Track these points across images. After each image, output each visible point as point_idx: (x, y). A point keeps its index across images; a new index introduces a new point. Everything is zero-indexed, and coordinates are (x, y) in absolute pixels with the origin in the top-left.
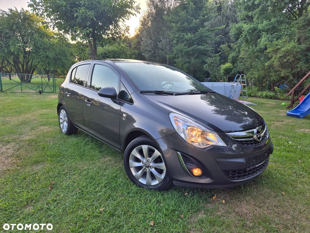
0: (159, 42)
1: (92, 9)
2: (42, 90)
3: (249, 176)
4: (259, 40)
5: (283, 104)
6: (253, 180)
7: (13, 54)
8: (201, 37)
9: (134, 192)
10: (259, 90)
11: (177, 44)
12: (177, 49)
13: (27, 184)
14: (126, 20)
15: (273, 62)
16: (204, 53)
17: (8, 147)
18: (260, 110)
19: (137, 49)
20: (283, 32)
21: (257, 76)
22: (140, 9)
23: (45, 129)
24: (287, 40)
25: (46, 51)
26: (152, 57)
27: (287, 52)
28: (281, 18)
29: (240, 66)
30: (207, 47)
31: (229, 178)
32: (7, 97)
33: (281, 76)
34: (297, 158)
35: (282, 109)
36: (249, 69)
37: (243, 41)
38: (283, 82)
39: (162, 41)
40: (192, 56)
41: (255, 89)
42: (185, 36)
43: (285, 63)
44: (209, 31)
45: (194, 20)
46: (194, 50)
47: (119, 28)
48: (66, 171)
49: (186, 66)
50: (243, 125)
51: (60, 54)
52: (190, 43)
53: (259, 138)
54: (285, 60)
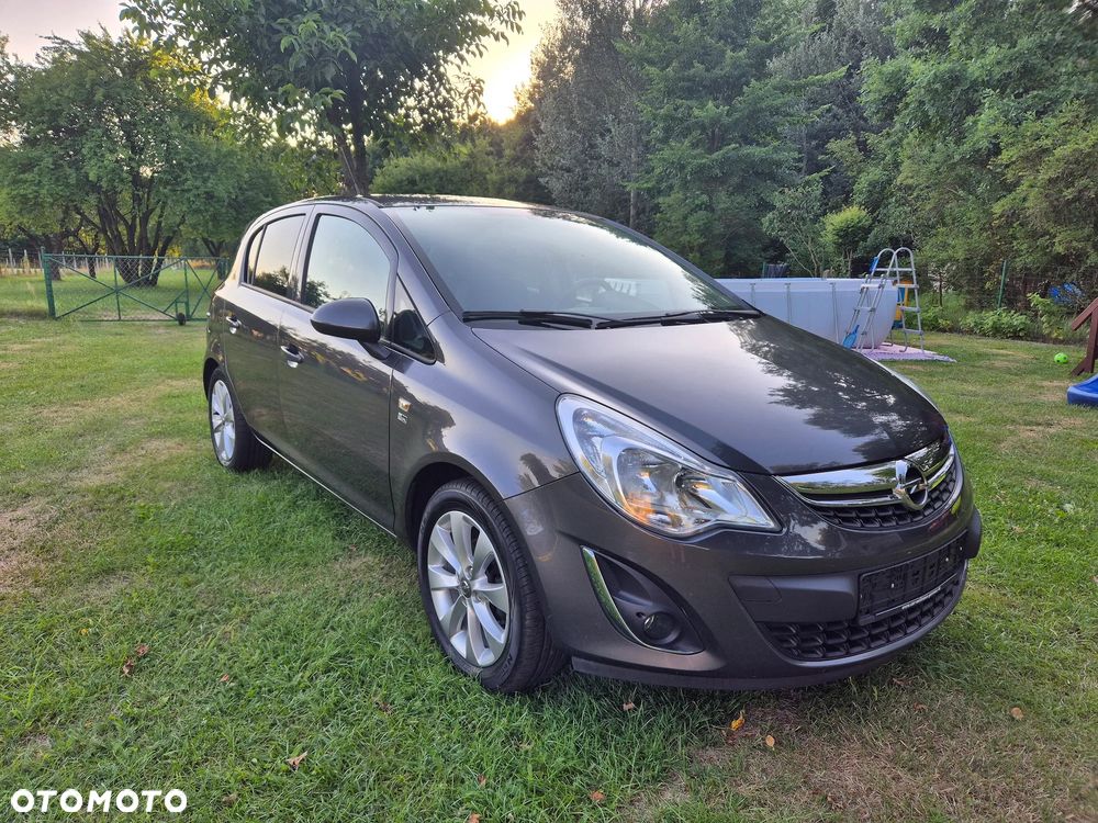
0: (602, 135)
1: (346, 21)
2: (188, 311)
3: (891, 639)
4: (970, 119)
5: (1059, 357)
6: (901, 657)
7: (95, 187)
8: (754, 114)
9: (431, 693)
10: (969, 307)
11: (665, 141)
12: (664, 160)
13: (51, 653)
14: (468, 57)
15: (1025, 199)
16: (766, 173)
17: (19, 513)
18: (965, 381)
19: (525, 164)
20: (1062, 88)
21: (961, 255)
22: (521, 14)
23: (164, 448)
24: (1077, 117)
25: (206, 175)
26: (577, 190)
27: (1077, 162)
28: (1058, 34)
29: (897, 218)
30: (776, 149)
31: (788, 652)
32: (67, 337)
33: (1054, 253)
34: (1090, 571)
35: (1053, 377)
36: (933, 227)
37: (910, 123)
38: (1063, 276)
39: (609, 131)
40: (722, 183)
41: (953, 300)
42: (696, 112)
43: (1069, 203)
44: (784, 89)
45: (729, 53)
46: (726, 161)
47: (447, 86)
48: (200, 606)
49: (698, 221)
50: (867, 444)
51: (252, 185)
52: (714, 136)
53: (917, 497)
54: (1069, 194)
